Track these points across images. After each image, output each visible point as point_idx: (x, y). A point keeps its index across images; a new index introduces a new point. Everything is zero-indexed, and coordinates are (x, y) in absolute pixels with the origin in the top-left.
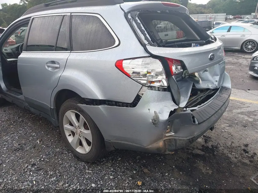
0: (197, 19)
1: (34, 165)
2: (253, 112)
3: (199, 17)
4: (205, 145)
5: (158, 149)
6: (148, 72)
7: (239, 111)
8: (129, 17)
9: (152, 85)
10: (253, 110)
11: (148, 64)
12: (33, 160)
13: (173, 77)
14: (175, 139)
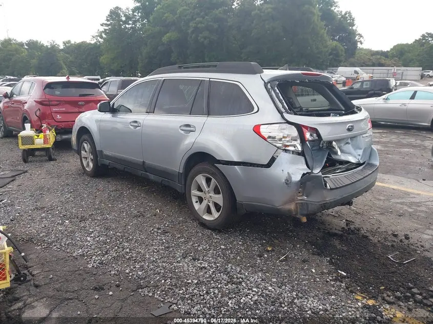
0: (371, 75)
1: (159, 229)
2: (418, 203)
3: (375, 71)
4: (346, 228)
5: (290, 211)
6: (284, 137)
7: (399, 201)
8: (269, 86)
9: (287, 148)
10: (418, 201)
11: (284, 129)
12: (157, 225)
13: (307, 142)
14: (307, 204)
